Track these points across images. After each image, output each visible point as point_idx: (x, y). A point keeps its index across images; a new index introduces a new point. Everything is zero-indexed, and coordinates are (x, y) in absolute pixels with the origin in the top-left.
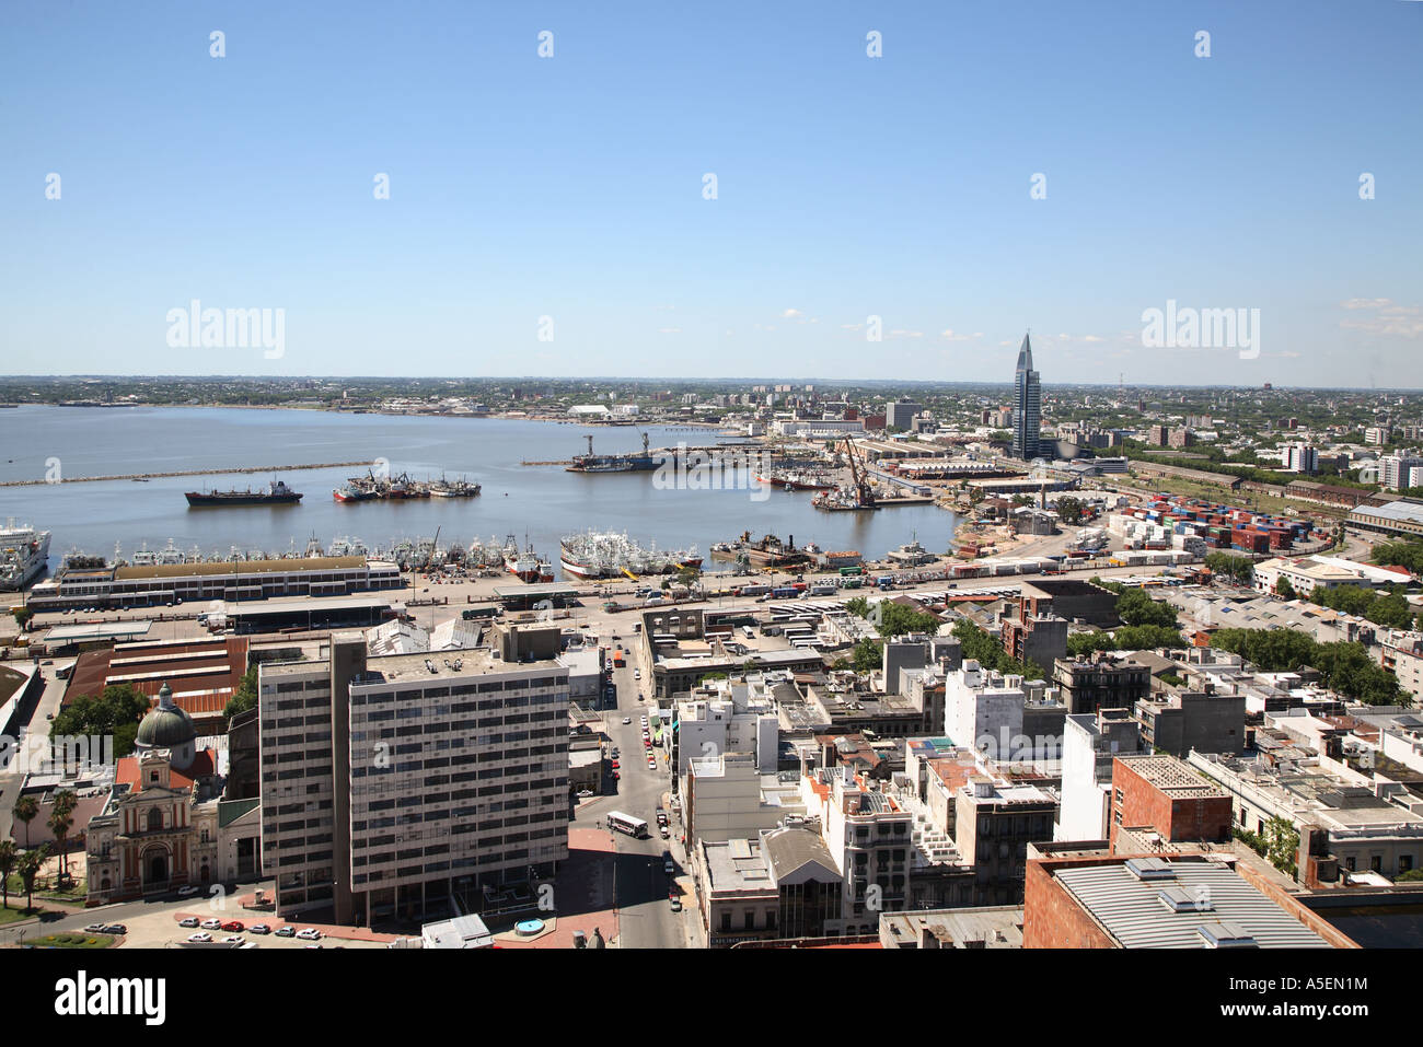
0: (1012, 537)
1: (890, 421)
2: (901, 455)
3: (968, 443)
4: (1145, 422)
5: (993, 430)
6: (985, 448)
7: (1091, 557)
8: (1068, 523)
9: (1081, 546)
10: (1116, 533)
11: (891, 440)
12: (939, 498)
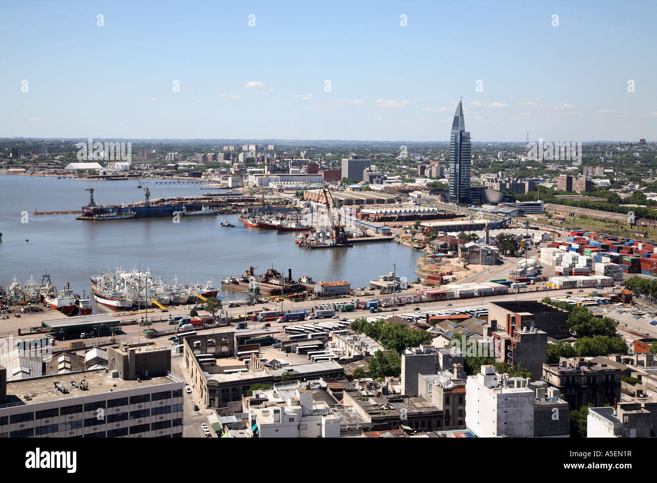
0: (465, 267)
1: (345, 174)
2: (359, 202)
3: (411, 191)
4: (548, 172)
5: (429, 181)
6: (426, 195)
7: (532, 282)
8: (506, 255)
9: (522, 273)
10: (546, 263)
11: (348, 189)
12: (398, 236)
